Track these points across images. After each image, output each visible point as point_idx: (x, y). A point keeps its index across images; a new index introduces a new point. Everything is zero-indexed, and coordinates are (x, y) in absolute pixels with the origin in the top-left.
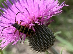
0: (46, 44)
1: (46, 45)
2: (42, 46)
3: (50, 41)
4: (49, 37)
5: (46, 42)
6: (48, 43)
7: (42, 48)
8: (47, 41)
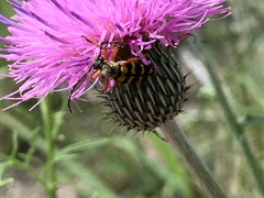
0: (162, 106)
1: (162, 111)
2: (150, 111)
3: (177, 100)
4: (175, 86)
5: (164, 102)
6: (170, 104)
7: (148, 120)
8: (168, 97)
